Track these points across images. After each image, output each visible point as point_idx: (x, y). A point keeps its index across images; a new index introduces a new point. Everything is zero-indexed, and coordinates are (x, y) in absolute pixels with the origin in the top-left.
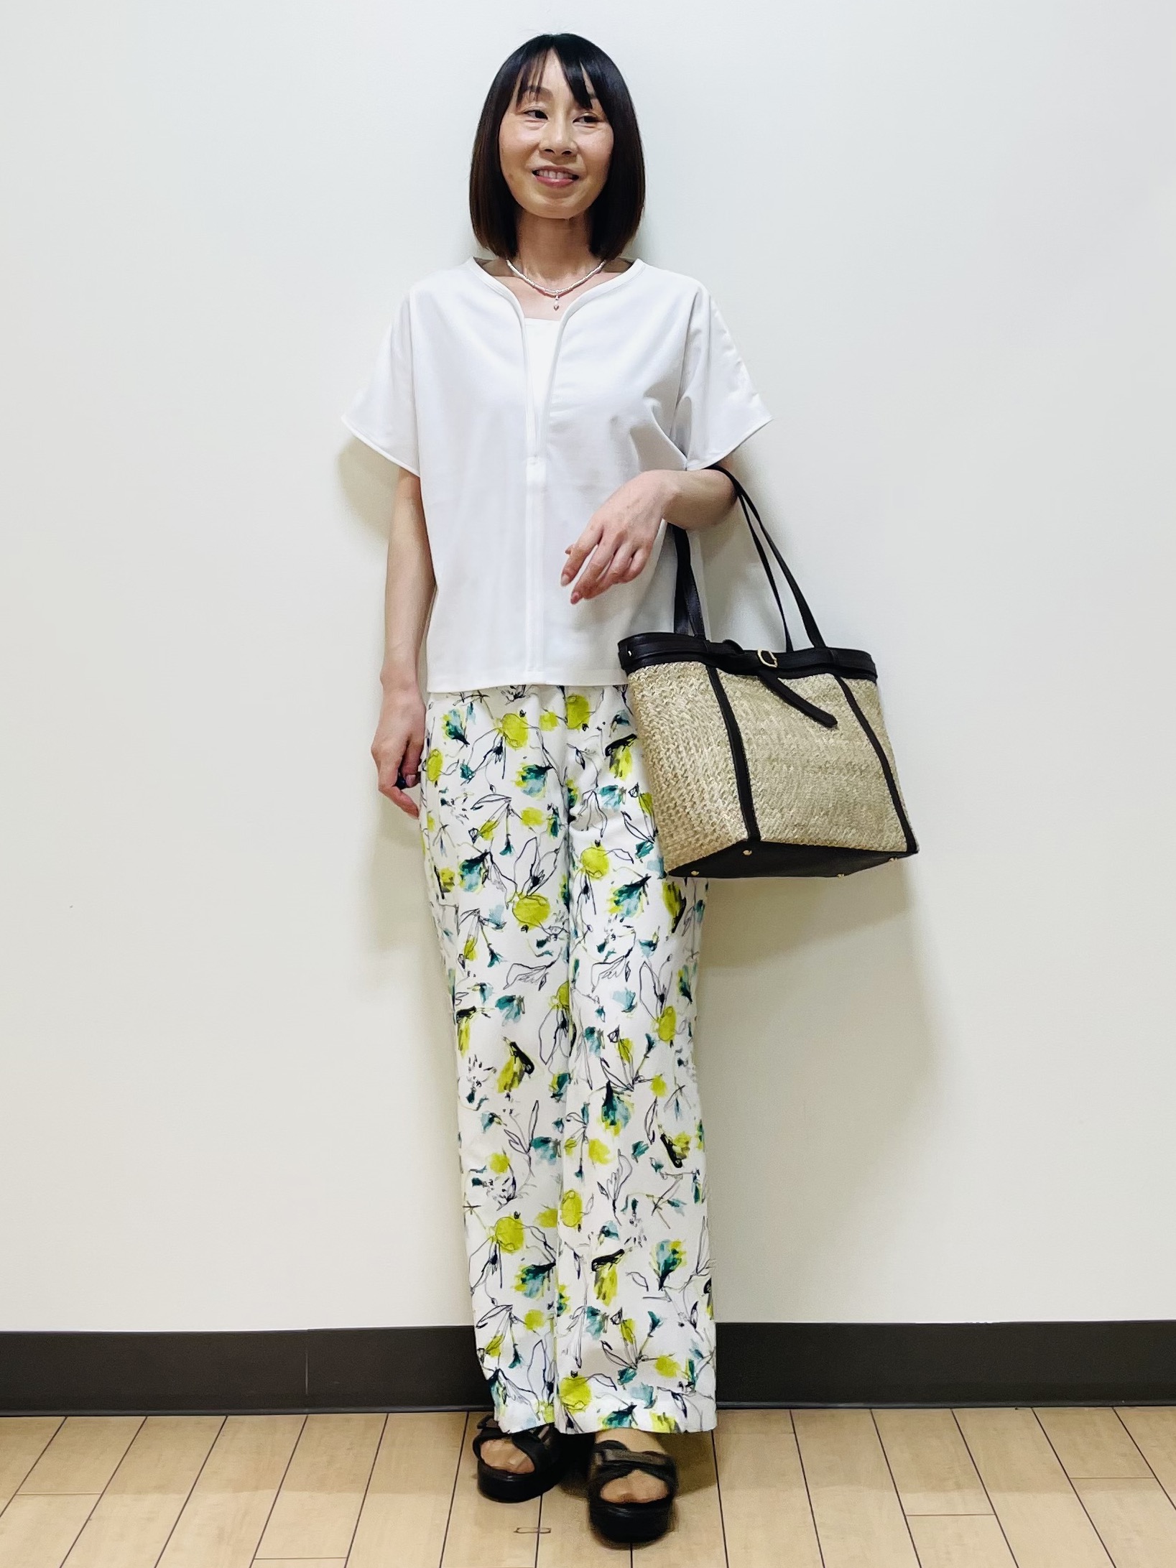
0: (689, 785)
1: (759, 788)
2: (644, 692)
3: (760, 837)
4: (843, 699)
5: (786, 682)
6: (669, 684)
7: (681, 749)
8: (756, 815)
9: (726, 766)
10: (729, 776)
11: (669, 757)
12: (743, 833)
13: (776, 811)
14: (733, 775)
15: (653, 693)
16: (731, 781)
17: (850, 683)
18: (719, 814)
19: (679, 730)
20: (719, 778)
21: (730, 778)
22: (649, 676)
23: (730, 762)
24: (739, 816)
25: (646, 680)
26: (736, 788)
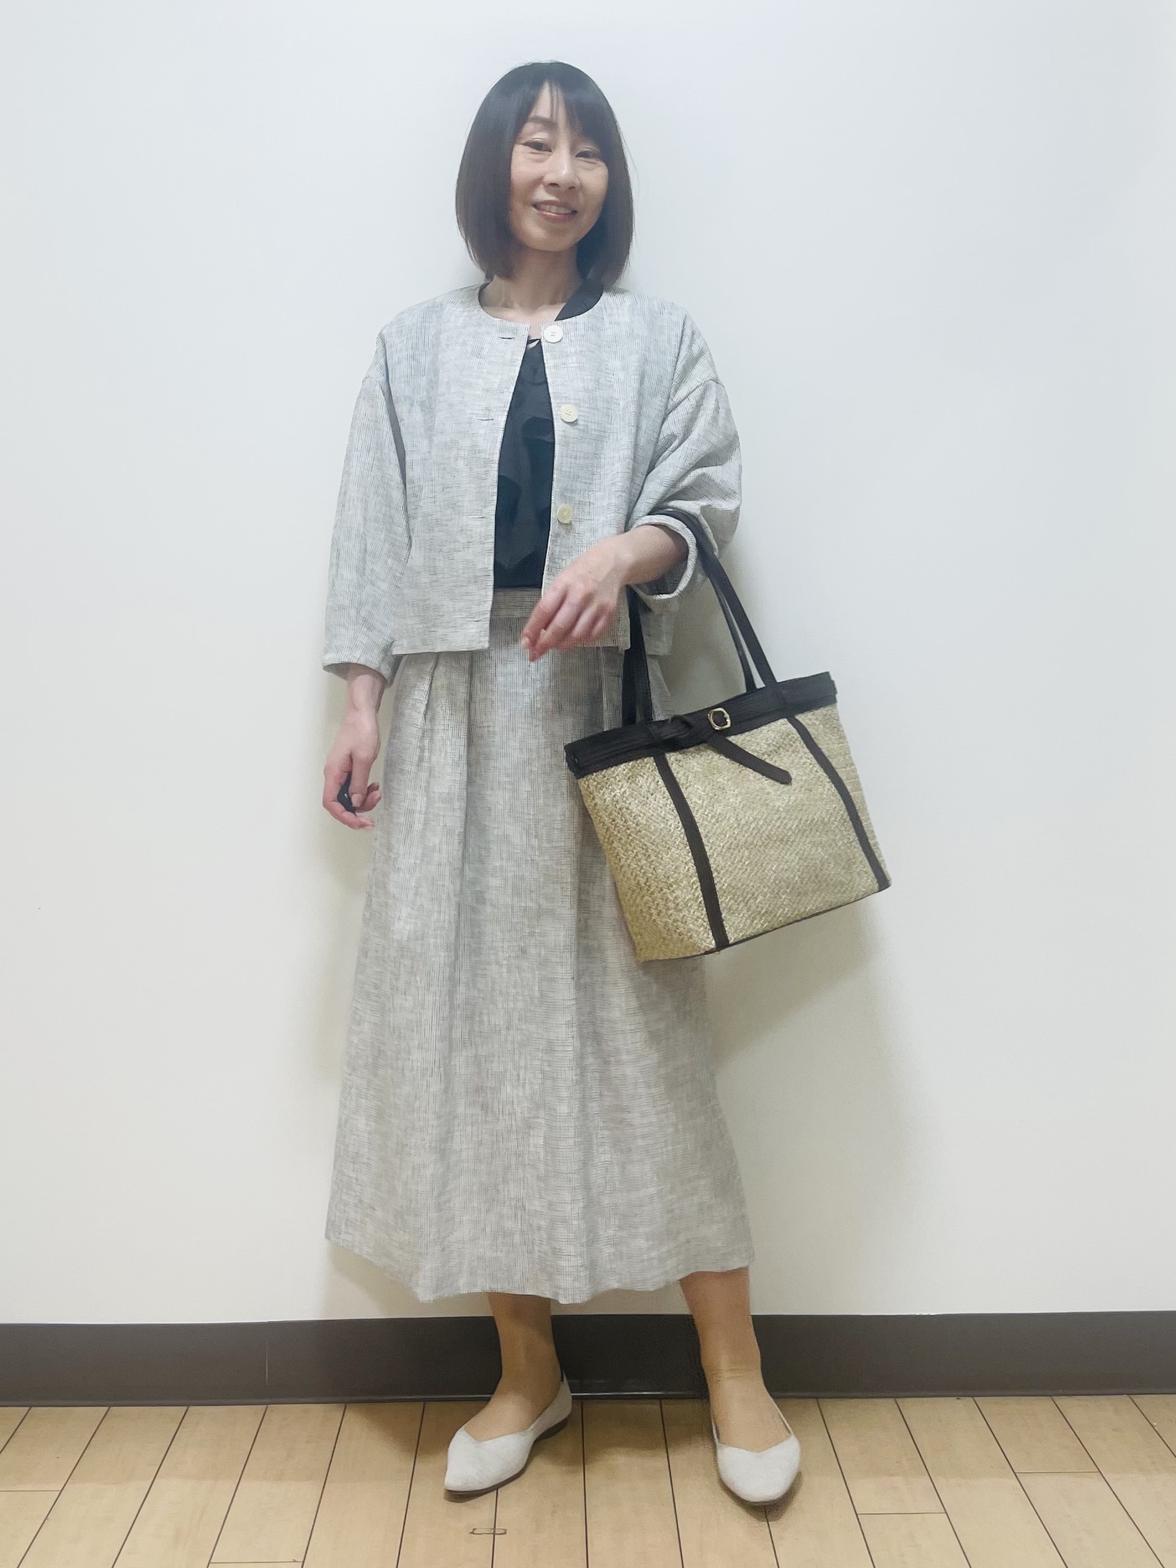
0: (653, 893)
1: (723, 885)
2: (596, 800)
3: (728, 941)
4: (800, 744)
5: (738, 740)
6: (620, 787)
7: (640, 857)
8: (723, 916)
9: (689, 869)
10: (692, 881)
11: (630, 865)
12: (711, 942)
13: (742, 905)
14: (695, 879)
15: (605, 800)
16: (695, 887)
17: (804, 718)
18: (686, 924)
19: (636, 837)
20: (682, 885)
21: (693, 883)
22: (598, 783)
23: (691, 864)
24: (705, 924)
25: (596, 787)
26: (700, 892)
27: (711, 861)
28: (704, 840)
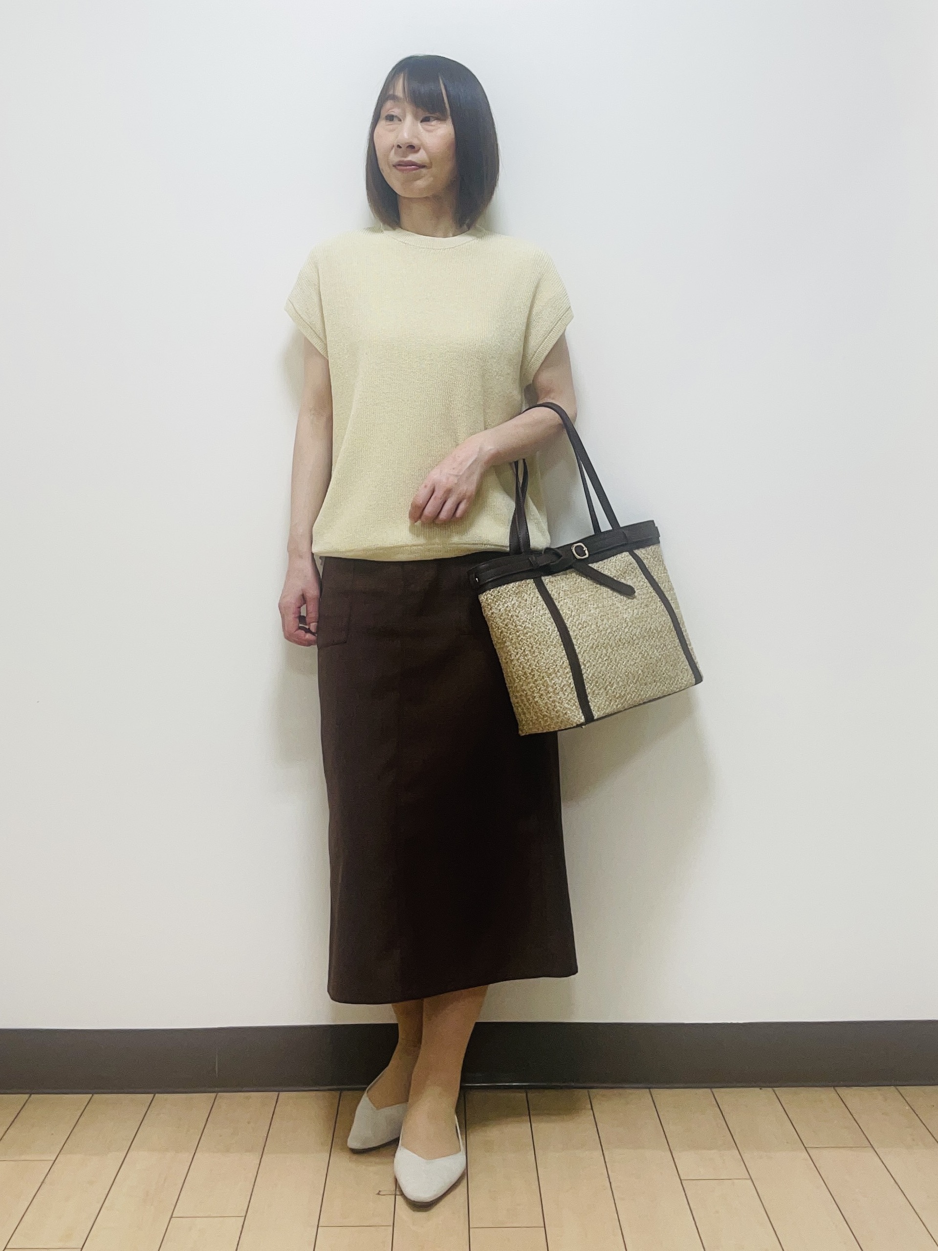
0: (536, 680)
1: (589, 675)
2: (493, 610)
3: (593, 717)
4: (639, 571)
5: (595, 566)
6: (510, 600)
7: (527, 653)
8: (589, 698)
9: (563, 663)
10: (566, 671)
11: (518, 659)
12: (580, 718)
13: (603, 690)
14: (568, 670)
15: (500, 610)
16: (568, 676)
17: (640, 553)
18: (562, 704)
19: (524, 638)
20: (559, 674)
22: (494, 597)
23: (565, 658)
24: (576, 704)
25: (493, 600)
26: (572, 680)
27: (579, 656)
28: (574, 641)
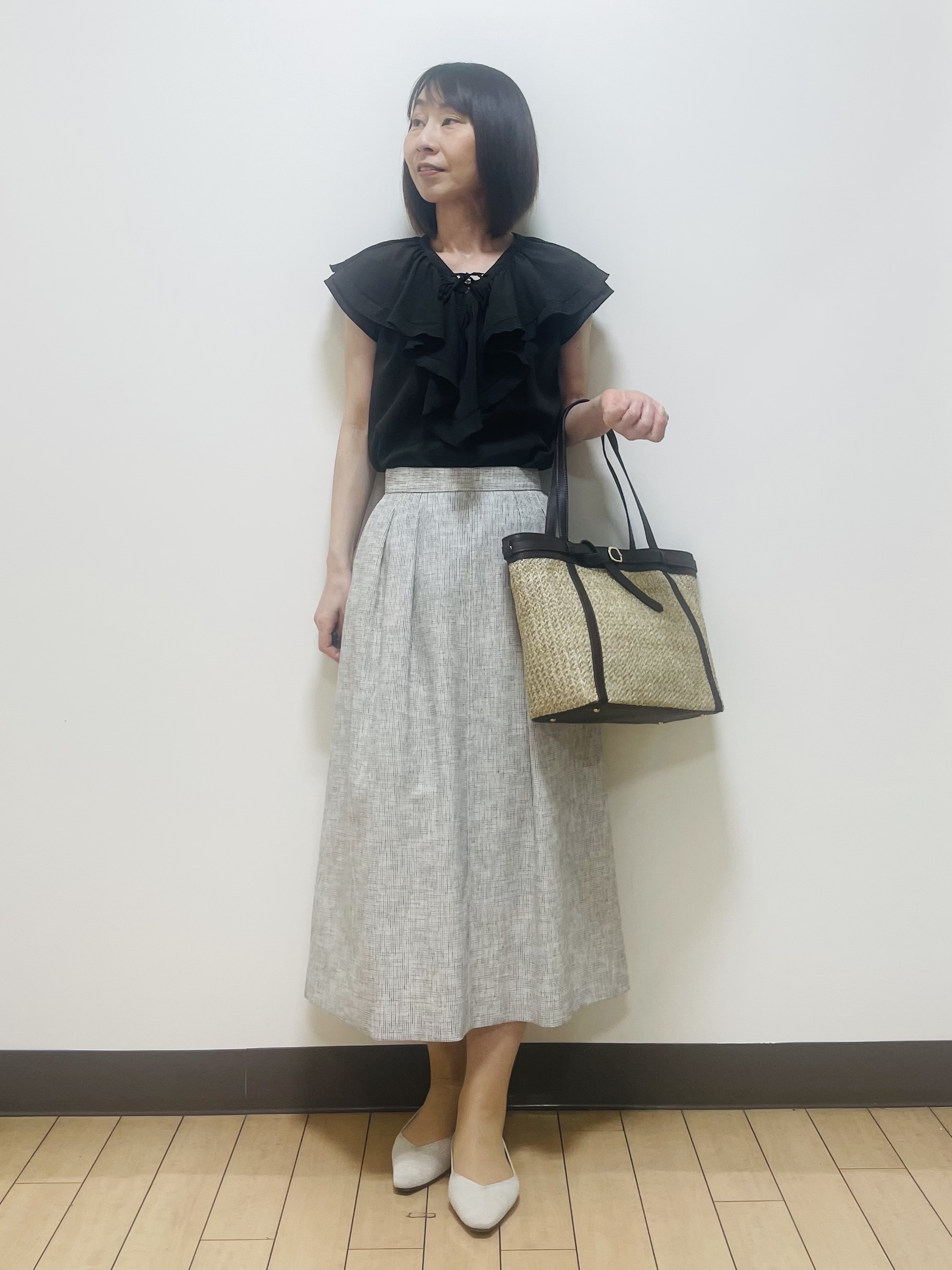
0: (555, 654)
1: (609, 660)
2: (522, 580)
3: (607, 700)
4: (670, 591)
5: (627, 574)
6: (541, 573)
7: (549, 625)
8: (605, 681)
9: (585, 641)
11: (540, 631)
12: (594, 696)
13: (620, 678)
14: (589, 648)
15: (528, 580)
16: (588, 654)
17: (676, 578)
18: (577, 680)
19: (548, 610)
20: (578, 651)
21: (587, 651)
22: (525, 567)
23: (587, 638)
24: (592, 683)
25: (523, 570)
26: (591, 659)
27: (602, 640)
28: (599, 625)
